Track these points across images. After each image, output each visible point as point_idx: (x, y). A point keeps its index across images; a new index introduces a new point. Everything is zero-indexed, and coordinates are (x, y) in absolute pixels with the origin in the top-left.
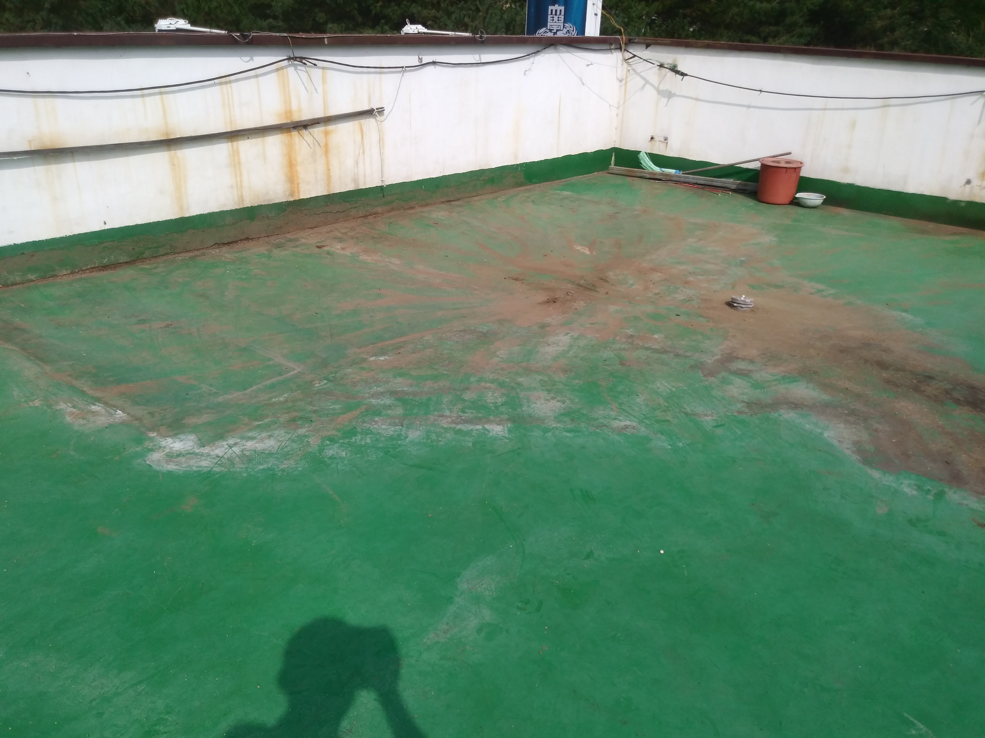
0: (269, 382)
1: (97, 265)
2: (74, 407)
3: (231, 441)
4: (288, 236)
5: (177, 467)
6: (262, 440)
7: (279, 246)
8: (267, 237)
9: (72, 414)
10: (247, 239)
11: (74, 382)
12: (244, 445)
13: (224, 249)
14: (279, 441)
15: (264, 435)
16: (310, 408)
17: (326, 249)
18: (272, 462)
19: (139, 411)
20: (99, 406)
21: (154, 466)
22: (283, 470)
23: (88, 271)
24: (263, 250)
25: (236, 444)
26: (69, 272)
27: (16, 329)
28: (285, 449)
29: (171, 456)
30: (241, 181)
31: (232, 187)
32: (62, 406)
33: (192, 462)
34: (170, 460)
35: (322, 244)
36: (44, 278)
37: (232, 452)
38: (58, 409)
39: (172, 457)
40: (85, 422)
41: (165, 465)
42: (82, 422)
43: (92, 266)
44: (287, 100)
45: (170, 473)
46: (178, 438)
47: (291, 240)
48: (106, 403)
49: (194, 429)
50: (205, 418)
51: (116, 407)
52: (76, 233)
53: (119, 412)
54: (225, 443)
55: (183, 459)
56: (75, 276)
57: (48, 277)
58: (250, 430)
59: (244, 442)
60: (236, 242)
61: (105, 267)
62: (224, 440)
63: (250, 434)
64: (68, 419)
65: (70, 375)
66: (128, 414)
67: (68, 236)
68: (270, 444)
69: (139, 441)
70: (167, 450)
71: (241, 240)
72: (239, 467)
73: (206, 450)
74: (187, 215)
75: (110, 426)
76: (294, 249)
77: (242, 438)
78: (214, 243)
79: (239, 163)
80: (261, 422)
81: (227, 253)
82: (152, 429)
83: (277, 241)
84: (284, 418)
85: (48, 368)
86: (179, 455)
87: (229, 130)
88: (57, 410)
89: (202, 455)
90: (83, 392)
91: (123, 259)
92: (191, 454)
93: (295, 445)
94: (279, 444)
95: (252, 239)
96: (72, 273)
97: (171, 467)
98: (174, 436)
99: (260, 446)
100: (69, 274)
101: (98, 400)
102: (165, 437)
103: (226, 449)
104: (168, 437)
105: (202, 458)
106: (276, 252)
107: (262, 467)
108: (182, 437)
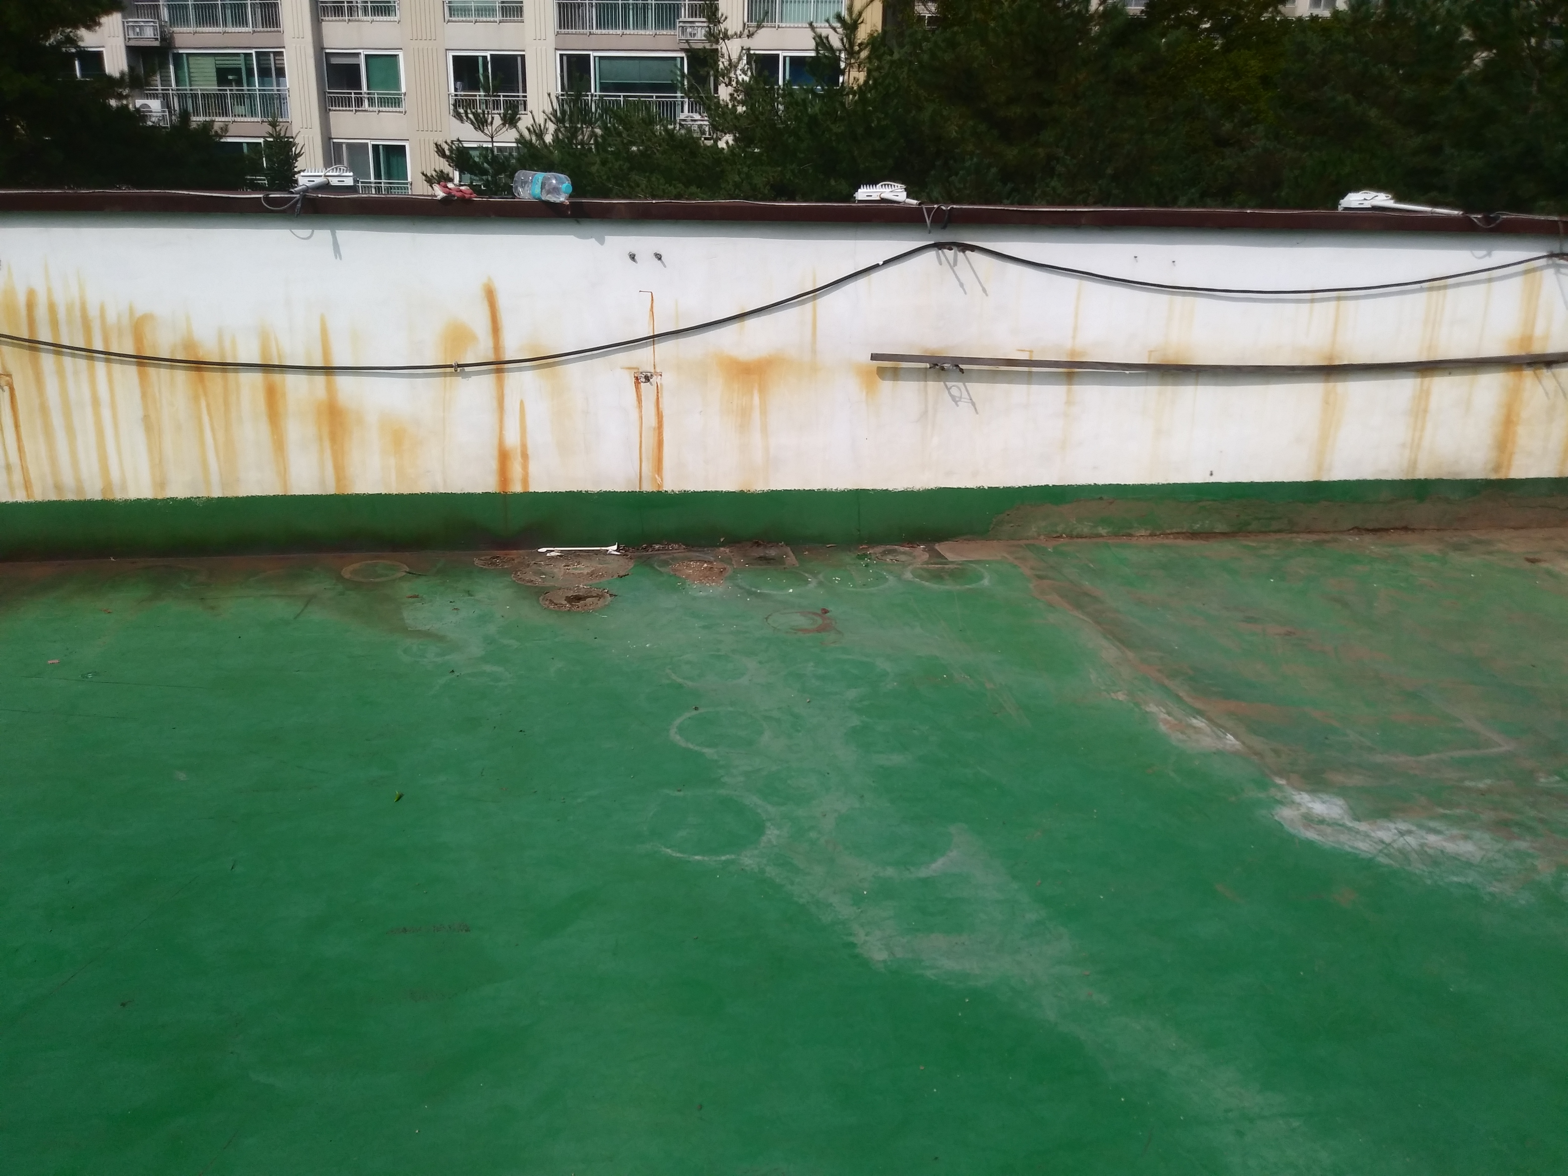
0: (1457, 754)
1: (1184, 531)
2: (1169, 714)
3: (1403, 826)
4: (1475, 535)
5: (1320, 838)
6: (1452, 839)
7: (1459, 547)
8: (1438, 530)
9: (1166, 722)
10: (1406, 529)
11: (1166, 682)
12: (1423, 838)
13: (1368, 538)
14: (1481, 848)
15: (1455, 831)
16: (1533, 813)
17: (1544, 565)
18: (1471, 877)
19: (1257, 742)
20: (1202, 722)
21: (1286, 826)
22: (1492, 895)
23: (1171, 536)
24: (1432, 549)
25: (1409, 832)
26: (1148, 532)
27: (1086, 594)
28: (1494, 865)
29: (1309, 820)
30: (1421, 438)
31: (1403, 445)
32: (1152, 708)
33: (1343, 838)
34: (1310, 826)
35: (1537, 556)
36: (1116, 535)
37: (1405, 842)
38: (1148, 710)
39: (1312, 821)
40: (1184, 737)
41: (1302, 830)
42: (1181, 736)
43: (1179, 530)
44: (1529, 321)
45: (1310, 843)
46: (1321, 798)
47: (1479, 542)
48: (1210, 720)
49: (1342, 792)
50: (1357, 780)
51: (1227, 730)
52: (1172, 482)
53: (1229, 736)
54: (1392, 826)
55: (1329, 830)
56: (1155, 539)
57: (1121, 534)
58: (1432, 818)
59: (1423, 833)
60: (1386, 530)
61: (1194, 535)
62: (1390, 821)
63: (1432, 824)
64: (1163, 728)
65: (1159, 671)
66: (1243, 743)
67: (1160, 484)
68: (1466, 848)
69: (1263, 784)
70: (1303, 810)
71: (1395, 529)
72: (1418, 868)
73: (1363, 827)
74: (1325, 479)
75: (1219, 753)
76: (1487, 557)
77: (1420, 826)
78: (1353, 527)
79: (1425, 411)
80: (1448, 811)
81: (1372, 545)
82: (1281, 773)
83: (1455, 539)
84: (1487, 816)
85: (1130, 655)
86: (1322, 821)
87: (1423, 359)
88: (1147, 712)
89: (1358, 832)
90: (1179, 698)
91: (1220, 527)
92: (1340, 825)
93: (1510, 864)
94: (1483, 853)
95: (1413, 530)
96: (1151, 535)
97: (1311, 835)
98: (1312, 792)
99: (1450, 847)
100: (1148, 536)
101: (1200, 713)
102: (1300, 790)
103: (1395, 834)
104: (1302, 791)
105: (1358, 836)
106: (1455, 557)
107: (1455, 879)
108: (1325, 797)
